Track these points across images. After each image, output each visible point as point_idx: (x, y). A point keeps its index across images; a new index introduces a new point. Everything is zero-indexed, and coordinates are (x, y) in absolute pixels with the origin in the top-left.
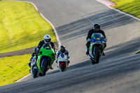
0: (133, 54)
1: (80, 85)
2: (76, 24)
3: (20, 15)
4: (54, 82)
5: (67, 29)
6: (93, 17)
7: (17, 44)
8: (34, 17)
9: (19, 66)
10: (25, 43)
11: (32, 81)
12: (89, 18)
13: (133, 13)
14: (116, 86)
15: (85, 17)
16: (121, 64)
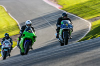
0: (75, 42)
2: (35, 21)
6: (46, 16)
8: (4, 16)
12: (44, 17)
13: (75, 13)
15: (41, 16)
16: (67, 49)
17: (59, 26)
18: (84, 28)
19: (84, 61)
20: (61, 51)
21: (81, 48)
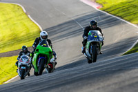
0: (120, 55)
1: (68, 86)
3: (8, 17)
4: (42, 83)
5: (55, 31)
6: (80, 18)
7: (5, 45)
8: (22, 19)
9: (7, 68)
10: (13, 45)
11: (20, 82)
12: (77, 20)
13: (120, 14)
14: (103, 87)
15: (73, 19)
16: (108, 65)
17: (85, 37)
18: (132, 36)
19: (131, 82)
20: (100, 67)
21: (128, 64)
